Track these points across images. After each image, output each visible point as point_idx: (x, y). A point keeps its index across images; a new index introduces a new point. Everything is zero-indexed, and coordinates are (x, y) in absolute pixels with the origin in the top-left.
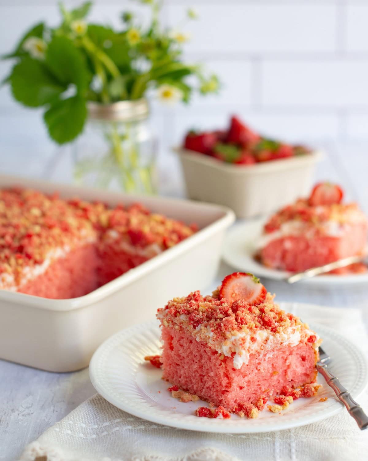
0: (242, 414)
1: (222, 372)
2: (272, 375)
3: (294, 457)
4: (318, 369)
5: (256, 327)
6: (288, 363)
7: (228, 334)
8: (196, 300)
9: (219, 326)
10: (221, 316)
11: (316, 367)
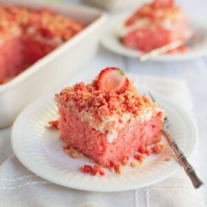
0: (113, 169)
1: (99, 142)
2: (133, 140)
3: (148, 204)
4: (163, 132)
5: (122, 111)
6: (143, 131)
7: (103, 118)
8: (81, 90)
9: (96, 112)
10: (98, 104)
11: (162, 131)
